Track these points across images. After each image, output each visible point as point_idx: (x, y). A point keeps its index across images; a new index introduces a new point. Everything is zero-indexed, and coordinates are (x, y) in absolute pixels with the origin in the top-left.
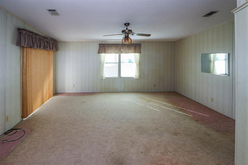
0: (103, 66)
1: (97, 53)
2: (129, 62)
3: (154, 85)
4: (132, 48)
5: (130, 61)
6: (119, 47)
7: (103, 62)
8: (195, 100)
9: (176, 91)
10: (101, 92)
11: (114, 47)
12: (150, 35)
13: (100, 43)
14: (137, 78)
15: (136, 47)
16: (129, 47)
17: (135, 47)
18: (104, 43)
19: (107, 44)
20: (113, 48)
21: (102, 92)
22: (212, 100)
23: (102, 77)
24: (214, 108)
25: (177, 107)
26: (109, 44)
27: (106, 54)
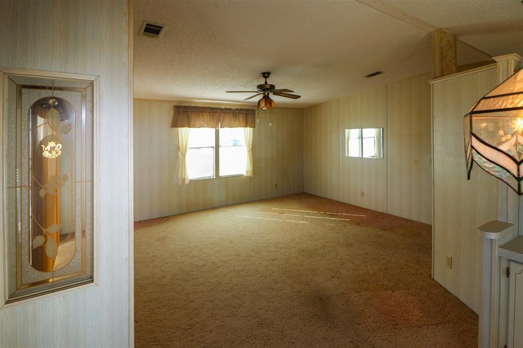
0: (184, 156)
1: (170, 125)
2: (234, 145)
3: (276, 186)
4: (241, 118)
5: (235, 143)
6: (217, 115)
7: (184, 147)
8: (338, 200)
9: (305, 191)
10: (179, 213)
11: (208, 114)
12: (299, 97)
13: (175, 104)
14: (250, 175)
15: (248, 116)
16: (236, 115)
17: (246, 116)
18: (187, 105)
19: (193, 108)
20: (206, 116)
21: (182, 213)
22: (362, 194)
23: (184, 180)
24: (365, 206)
25: (325, 213)
26: (197, 107)
27: (192, 129)
